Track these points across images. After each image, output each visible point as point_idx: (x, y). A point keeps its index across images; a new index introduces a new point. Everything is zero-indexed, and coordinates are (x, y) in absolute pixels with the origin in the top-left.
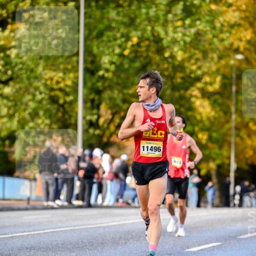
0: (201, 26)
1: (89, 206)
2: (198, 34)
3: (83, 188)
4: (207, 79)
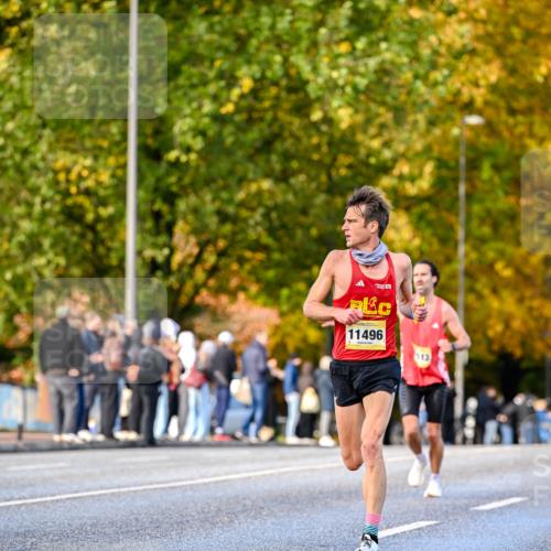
1: (151, 442)
2: (384, 71)
4: (404, 168)
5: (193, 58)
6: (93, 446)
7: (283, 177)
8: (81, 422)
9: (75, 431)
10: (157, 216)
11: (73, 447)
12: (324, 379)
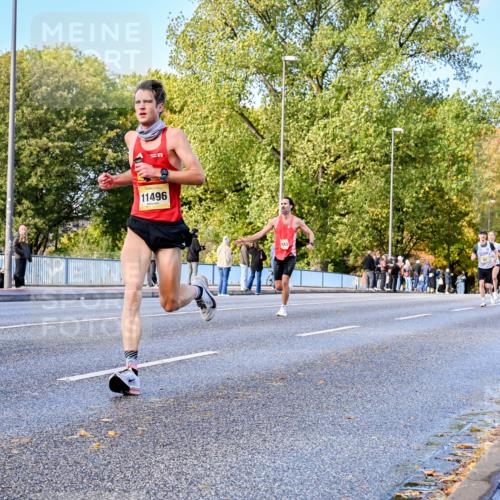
0: (468, 179)
1: (395, 291)
2: (466, 184)
3: (391, 281)
4: (472, 215)
5: (411, 180)
6: (378, 292)
7: (437, 216)
8: (375, 285)
9: (373, 287)
10: (399, 227)
11: (372, 292)
12: (446, 275)
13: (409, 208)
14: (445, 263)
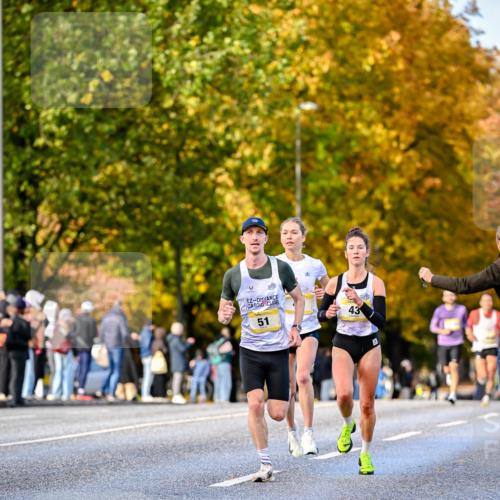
4: (246, 151)
7: (136, 160)
10: (22, 196)
12: (174, 343)
13: (51, 136)
14: (167, 300)
